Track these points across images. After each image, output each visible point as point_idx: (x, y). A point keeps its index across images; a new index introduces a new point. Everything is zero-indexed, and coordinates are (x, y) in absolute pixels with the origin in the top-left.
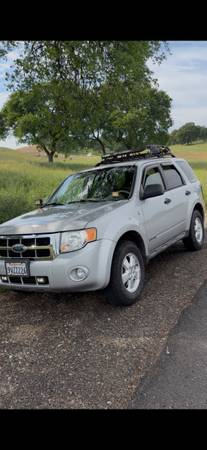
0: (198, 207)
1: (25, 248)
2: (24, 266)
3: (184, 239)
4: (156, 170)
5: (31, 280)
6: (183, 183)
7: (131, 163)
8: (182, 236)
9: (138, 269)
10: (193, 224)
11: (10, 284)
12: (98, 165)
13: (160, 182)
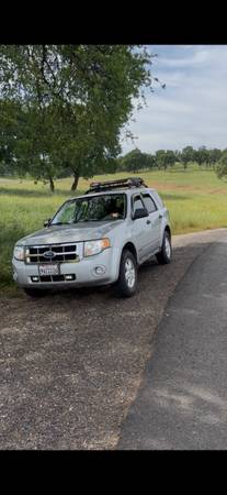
0: (167, 229)
1: (55, 254)
2: (56, 267)
3: (157, 255)
4: (138, 198)
5: (60, 277)
6: (157, 209)
7: (122, 192)
8: (157, 251)
9: (133, 271)
10: (164, 242)
11: (40, 283)
12: (87, 193)
13: (141, 207)
